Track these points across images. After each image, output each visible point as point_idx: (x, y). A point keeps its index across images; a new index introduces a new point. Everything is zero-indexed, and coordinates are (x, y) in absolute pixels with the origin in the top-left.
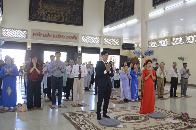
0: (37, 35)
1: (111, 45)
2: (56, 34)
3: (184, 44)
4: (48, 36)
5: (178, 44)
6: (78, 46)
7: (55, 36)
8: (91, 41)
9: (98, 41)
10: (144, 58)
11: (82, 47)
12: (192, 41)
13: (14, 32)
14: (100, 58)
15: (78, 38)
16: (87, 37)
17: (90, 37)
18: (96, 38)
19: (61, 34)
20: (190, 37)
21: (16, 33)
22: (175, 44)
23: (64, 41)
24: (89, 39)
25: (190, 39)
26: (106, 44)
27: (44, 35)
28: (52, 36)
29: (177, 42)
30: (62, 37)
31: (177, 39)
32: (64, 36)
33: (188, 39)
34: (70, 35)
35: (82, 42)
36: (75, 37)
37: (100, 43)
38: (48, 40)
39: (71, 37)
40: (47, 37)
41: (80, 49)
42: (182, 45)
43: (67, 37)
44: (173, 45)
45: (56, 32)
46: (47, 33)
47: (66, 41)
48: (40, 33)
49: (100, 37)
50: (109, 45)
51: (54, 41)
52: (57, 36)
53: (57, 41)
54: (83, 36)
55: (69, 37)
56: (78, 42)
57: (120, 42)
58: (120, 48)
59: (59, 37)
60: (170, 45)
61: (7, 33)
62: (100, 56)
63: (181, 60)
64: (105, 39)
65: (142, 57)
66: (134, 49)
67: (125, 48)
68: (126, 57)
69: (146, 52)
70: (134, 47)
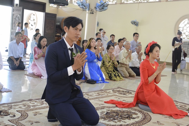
3: (140, 2)
10: (93, 13)
14: (13, 13)
22: (126, 2)
42: (138, 4)
44: (124, 3)
60: (120, 4)
62: (13, 10)
63: (135, 25)
65: (90, 12)
66: (67, 4)
67: (55, 1)
68: (55, 15)
69: (97, 5)
70: (67, 2)
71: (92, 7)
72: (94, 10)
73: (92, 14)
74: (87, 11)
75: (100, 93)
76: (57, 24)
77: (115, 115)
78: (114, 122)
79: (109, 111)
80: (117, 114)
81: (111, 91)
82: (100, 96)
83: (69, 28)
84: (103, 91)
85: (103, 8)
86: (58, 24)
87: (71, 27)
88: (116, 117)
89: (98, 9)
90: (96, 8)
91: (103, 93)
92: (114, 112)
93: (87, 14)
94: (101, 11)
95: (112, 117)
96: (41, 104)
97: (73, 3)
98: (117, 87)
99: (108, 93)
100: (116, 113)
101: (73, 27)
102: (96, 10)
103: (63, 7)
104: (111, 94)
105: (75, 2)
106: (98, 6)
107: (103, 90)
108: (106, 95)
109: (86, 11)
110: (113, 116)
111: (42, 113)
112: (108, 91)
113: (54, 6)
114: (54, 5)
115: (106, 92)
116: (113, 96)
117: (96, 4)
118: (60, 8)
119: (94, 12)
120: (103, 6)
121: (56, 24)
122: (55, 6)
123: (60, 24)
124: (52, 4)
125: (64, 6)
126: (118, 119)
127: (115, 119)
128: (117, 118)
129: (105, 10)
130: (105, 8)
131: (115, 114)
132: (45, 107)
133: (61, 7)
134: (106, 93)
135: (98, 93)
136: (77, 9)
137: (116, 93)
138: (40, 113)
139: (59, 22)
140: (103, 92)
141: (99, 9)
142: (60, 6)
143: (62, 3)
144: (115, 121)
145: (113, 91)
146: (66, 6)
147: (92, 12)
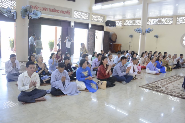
0: (34, 8)
1: (97, 21)
2: (52, 8)
3: (159, 24)
4: (45, 10)
5: (154, 24)
6: (71, 21)
7: (51, 10)
8: (81, 16)
9: (87, 17)
10: (144, 35)
11: (74, 22)
12: (166, 22)
13: (11, 3)
15: (71, 13)
16: (78, 13)
17: (81, 13)
18: (86, 14)
19: (56, 9)
20: (165, 19)
21: (13, 5)
22: (150, 24)
23: (59, 16)
24: (79, 15)
25: (165, 21)
26: (93, 21)
27: (41, 9)
28: (48, 10)
29: (153, 23)
30: (57, 11)
31: (152, 20)
32: (59, 10)
33: (163, 20)
34: (64, 10)
35: (74, 18)
36: (68, 12)
37: (88, 19)
38: (45, 14)
39: (65, 12)
40: (43, 11)
41: (72, 24)
42: (157, 25)
43: (61, 12)
45: (52, 6)
46: (43, 7)
47: (61, 16)
48: (36, 6)
49: (89, 13)
50: (96, 21)
51: (50, 14)
52: (52, 10)
53: (52, 15)
54: (75, 12)
55: (63, 12)
56: (71, 17)
57: (104, 19)
58: (104, 24)
59: (54, 11)
61: (3, 3)
62: (88, 31)
64: (93, 15)
67: (109, 24)
90: (146, 32)
93: (140, 35)
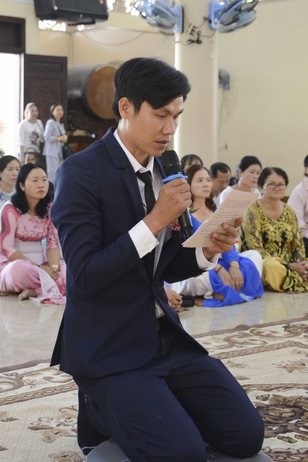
65: (187, 36)
66: (104, 17)
67: (56, 8)
68: (61, 62)
69: (214, 10)
70: (104, 7)
71: (195, 17)
72: (204, 30)
73: (195, 44)
74: (177, 37)
75: (236, 339)
76: (71, 95)
77: (289, 414)
78: (282, 438)
79: (267, 403)
80: (296, 409)
81: (280, 329)
82: (234, 348)
83: (137, 108)
84: (248, 332)
85: (236, 20)
86: (77, 93)
87: (146, 107)
88: (294, 421)
89: (216, 24)
90: (210, 21)
91: (246, 339)
92: (285, 403)
93: (177, 47)
94: (231, 30)
95: (275, 424)
96: (11, 386)
97: (127, 11)
98: (303, 316)
99: (268, 336)
100: (294, 406)
101: (156, 105)
102: (212, 28)
103: (89, 27)
104: (278, 342)
105: (133, 4)
106: (216, 14)
107: (246, 328)
108: (259, 343)
109: (173, 34)
110: (281, 418)
111: (15, 417)
112: (266, 330)
113: (54, 29)
114: (54, 22)
115: (259, 334)
116: (284, 346)
117: (210, 6)
118: (78, 34)
119: (201, 38)
120: (236, 9)
121: (69, 92)
122: (62, 26)
123: (84, 94)
124: (49, 21)
125: (93, 23)
126: (301, 429)
127: (289, 428)
128: (296, 424)
129: (245, 25)
130: (245, 17)
131: (287, 410)
132: (26, 394)
133: (81, 27)
134: (257, 338)
135: (227, 340)
136: (144, 32)
137: (297, 334)
138: (10, 416)
139: (78, 86)
140: (247, 335)
141: (222, 23)
142: (80, 24)
143: (85, 15)
144: (286, 435)
145: (285, 327)
146: (99, 24)
147: (195, 38)
